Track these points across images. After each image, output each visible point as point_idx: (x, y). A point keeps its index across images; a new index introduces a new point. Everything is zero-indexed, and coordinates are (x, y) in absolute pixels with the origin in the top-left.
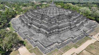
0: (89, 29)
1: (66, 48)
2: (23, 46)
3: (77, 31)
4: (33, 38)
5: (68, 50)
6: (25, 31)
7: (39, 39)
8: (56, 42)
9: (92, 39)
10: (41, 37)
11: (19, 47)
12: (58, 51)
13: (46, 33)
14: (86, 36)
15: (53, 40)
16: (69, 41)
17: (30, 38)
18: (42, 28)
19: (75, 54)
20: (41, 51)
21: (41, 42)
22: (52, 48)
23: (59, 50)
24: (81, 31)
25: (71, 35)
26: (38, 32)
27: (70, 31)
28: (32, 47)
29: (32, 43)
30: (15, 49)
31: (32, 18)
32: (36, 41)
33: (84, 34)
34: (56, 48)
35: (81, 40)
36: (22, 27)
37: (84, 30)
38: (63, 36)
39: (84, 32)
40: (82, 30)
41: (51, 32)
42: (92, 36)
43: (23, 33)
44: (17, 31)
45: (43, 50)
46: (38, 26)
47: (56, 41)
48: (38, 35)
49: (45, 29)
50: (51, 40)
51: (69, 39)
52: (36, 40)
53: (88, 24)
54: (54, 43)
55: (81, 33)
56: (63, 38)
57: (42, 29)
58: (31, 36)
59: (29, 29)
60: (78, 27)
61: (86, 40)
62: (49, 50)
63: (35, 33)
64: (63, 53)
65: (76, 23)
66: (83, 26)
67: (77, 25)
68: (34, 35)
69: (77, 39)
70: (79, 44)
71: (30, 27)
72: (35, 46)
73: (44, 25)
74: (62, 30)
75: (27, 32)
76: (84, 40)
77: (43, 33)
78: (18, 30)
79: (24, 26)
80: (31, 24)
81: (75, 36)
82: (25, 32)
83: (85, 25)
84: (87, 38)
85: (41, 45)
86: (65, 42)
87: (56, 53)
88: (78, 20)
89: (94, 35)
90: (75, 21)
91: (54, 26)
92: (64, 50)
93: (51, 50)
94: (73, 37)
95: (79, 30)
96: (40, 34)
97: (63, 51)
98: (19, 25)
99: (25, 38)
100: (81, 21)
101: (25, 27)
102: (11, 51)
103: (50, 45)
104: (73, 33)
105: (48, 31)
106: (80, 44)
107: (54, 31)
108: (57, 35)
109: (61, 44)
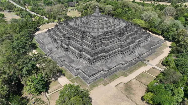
0: (147, 51)
1: (113, 77)
2: (62, 76)
3: (129, 54)
4: (73, 65)
5: (116, 79)
6: (60, 55)
7: (81, 67)
8: (101, 71)
9: (148, 65)
10: (83, 64)
11: (58, 76)
12: (103, 80)
13: (89, 59)
14: (141, 60)
15: (98, 67)
16: (117, 68)
17: (68, 65)
18: (84, 51)
19: (123, 83)
20: (83, 81)
21: (83, 71)
22: (96, 77)
23: (105, 79)
24: (136, 55)
25: (120, 61)
26: (79, 57)
27: (120, 54)
28: (72, 76)
29: (72, 71)
30: (53, 79)
31: (68, 35)
32: (77, 70)
33: (139, 58)
34: (102, 78)
35: (133, 67)
36: (55, 49)
37: (139, 53)
38: (111, 62)
39: (140, 55)
40: (136, 53)
41: (96, 57)
42: (148, 61)
43: (59, 58)
44: (49, 55)
45: (87, 80)
46: (78, 49)
47: (101, 69)
48: (79, 62)
49: (88, 53)
50: (96, 67)
51: (117, 66)
52: (77, 68)
53: (148, 42)
54: (99, 72)
55: (134, 58)
56: (111, 65)
57: (83, 53)
58: (70, 63)
59: (66, 53)
60: (132, 48)
61: (140, 66)
62: (93, 79)
63: (75, 59)
64: (109, 82)
65: (129, 44)
66: (140, 47)
67: (130, 46)
68: (73, 61)
69: (128, 66)
70: (129, 72)
71: (66, 50)
72: (76, 75)
73: (85, 47)
74: (110, 55)
75: (63, 57)
76: (138, 66)
77: (85, 58)
78: (51, 54)
79: (57, 48)
80: (68, 45)
81: (126, 62)
82: (61, 57)
83: (142, 44)
84: (141, 63)
85: (83, 73)
86: (112, 69)
87: (101, 83)
88: (133, 38)
89: (152, 60)
90: (128, 41)
91: (99, 48)
92: (111, 80)
93: (95, 79)
94: (124, 63)
95: (133, 52)
96: (81, 60)
97: (109, 81)
98: (50, 46)
99: (63, 66)
100: (139, 39)
101: (59, 49)
102: (50, 82)
103: (94, 74)
104: (124, 58)
105: (92, 56)
106: (131, 71)
107: (99, 55)
108: (103, 60)
109: (107, 72)
